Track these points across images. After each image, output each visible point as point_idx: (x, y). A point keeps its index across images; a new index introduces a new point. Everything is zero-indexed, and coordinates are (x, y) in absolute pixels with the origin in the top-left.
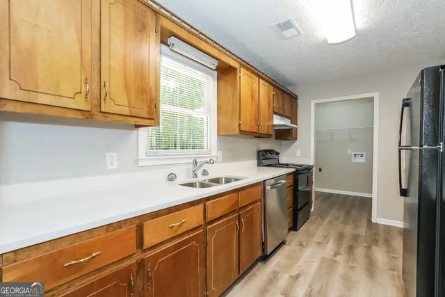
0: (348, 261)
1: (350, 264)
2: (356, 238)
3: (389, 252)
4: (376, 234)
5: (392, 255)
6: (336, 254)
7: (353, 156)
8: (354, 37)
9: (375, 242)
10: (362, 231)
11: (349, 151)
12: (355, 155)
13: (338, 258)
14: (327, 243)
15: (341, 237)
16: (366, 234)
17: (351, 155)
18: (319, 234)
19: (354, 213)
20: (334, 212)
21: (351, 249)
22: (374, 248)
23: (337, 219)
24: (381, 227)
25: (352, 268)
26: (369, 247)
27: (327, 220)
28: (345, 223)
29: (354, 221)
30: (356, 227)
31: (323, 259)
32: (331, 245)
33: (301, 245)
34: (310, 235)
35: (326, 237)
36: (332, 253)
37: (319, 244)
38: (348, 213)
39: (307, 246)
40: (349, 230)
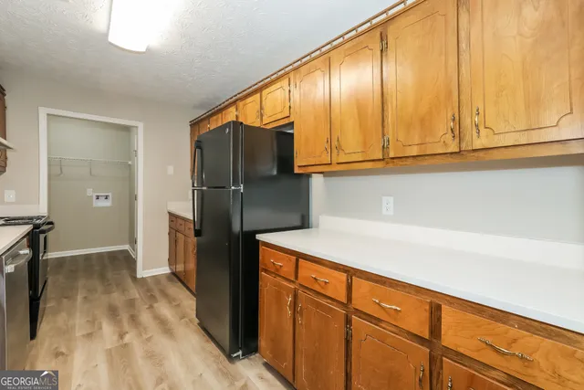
0: (140, 335)
1: (145, 337)
2: (131, 303)
3: (170, 302)
4: (149, 290)
5: (174, 304)
6: (121, 336)
7: (95, 198)
8: (144, 53)
9: (153, 298)
10: (135, 293)
11: (90, 192)
12: (98, 197)
13: (127, 338)
14: (100, 328)
15: (113, 312)
16: (140, 294)
17: (92, 196)
18: (79, 323)
19: (109, 275)
20: (81, 283)
21: (134, 319)
22: (155, 305)
23: (91, 291)
24: (149, 280)
25: (149, 340)
26: (151, 307)
27: (79, 298)
28: (108, 292)
29: (118, 285)
30: (124, 291)
31: (109, 352)
32: (107, 329)
33: (58, 354)
34: (66, 333)
35: (92, 321)
36: (115, 337)
37: (89, 336)
38: (103, 277)
39: (71, 351)
40: (117, 298)
